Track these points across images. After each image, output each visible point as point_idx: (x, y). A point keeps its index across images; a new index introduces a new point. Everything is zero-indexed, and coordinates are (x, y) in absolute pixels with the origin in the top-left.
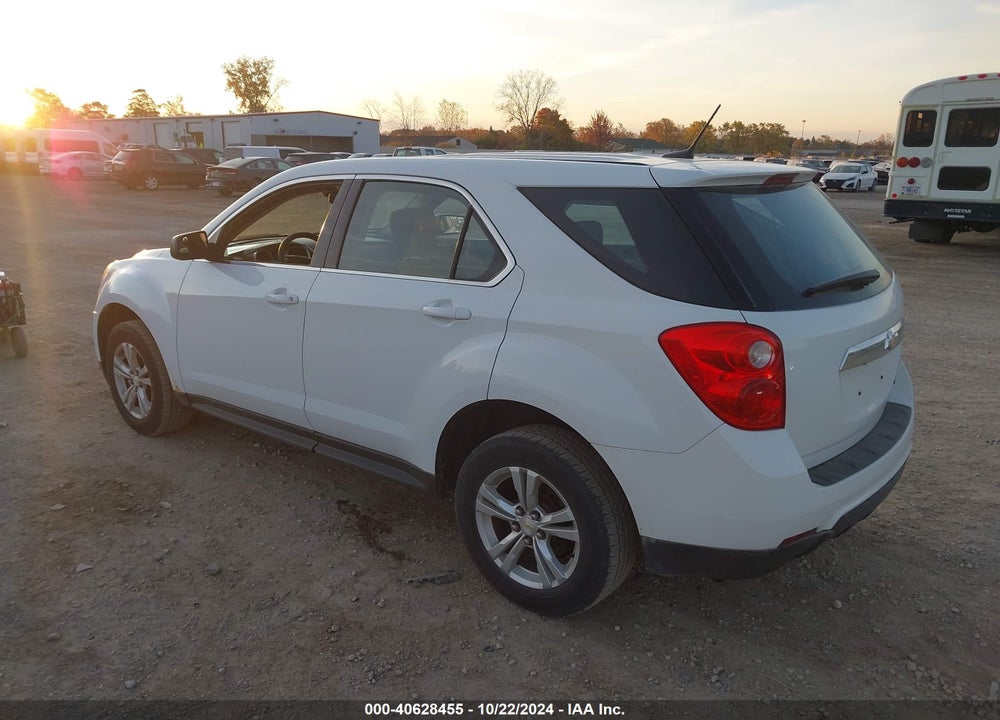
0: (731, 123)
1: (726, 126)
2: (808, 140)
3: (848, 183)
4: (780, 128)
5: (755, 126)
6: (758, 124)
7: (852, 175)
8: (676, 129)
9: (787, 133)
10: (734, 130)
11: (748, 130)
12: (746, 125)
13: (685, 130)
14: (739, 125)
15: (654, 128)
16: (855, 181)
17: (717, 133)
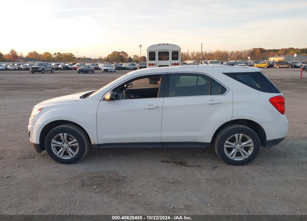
0: (57, 53)
1: (55, 54)
2: (79, 58)
3: (110, 70)
4: (72, 55)
5: (64, 54)
6: (65, 53)
7: (110, 68)
8: (39, 55)
9: (74, 56)
10: (58, 55)
11: (62, 55)
12: (61, 53)
13: (41, 55)
14: (59, 54)
15: (31, 54)
16: (111, 69)
17: (53, 56)
